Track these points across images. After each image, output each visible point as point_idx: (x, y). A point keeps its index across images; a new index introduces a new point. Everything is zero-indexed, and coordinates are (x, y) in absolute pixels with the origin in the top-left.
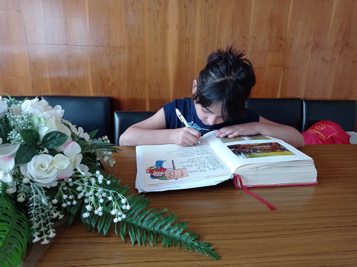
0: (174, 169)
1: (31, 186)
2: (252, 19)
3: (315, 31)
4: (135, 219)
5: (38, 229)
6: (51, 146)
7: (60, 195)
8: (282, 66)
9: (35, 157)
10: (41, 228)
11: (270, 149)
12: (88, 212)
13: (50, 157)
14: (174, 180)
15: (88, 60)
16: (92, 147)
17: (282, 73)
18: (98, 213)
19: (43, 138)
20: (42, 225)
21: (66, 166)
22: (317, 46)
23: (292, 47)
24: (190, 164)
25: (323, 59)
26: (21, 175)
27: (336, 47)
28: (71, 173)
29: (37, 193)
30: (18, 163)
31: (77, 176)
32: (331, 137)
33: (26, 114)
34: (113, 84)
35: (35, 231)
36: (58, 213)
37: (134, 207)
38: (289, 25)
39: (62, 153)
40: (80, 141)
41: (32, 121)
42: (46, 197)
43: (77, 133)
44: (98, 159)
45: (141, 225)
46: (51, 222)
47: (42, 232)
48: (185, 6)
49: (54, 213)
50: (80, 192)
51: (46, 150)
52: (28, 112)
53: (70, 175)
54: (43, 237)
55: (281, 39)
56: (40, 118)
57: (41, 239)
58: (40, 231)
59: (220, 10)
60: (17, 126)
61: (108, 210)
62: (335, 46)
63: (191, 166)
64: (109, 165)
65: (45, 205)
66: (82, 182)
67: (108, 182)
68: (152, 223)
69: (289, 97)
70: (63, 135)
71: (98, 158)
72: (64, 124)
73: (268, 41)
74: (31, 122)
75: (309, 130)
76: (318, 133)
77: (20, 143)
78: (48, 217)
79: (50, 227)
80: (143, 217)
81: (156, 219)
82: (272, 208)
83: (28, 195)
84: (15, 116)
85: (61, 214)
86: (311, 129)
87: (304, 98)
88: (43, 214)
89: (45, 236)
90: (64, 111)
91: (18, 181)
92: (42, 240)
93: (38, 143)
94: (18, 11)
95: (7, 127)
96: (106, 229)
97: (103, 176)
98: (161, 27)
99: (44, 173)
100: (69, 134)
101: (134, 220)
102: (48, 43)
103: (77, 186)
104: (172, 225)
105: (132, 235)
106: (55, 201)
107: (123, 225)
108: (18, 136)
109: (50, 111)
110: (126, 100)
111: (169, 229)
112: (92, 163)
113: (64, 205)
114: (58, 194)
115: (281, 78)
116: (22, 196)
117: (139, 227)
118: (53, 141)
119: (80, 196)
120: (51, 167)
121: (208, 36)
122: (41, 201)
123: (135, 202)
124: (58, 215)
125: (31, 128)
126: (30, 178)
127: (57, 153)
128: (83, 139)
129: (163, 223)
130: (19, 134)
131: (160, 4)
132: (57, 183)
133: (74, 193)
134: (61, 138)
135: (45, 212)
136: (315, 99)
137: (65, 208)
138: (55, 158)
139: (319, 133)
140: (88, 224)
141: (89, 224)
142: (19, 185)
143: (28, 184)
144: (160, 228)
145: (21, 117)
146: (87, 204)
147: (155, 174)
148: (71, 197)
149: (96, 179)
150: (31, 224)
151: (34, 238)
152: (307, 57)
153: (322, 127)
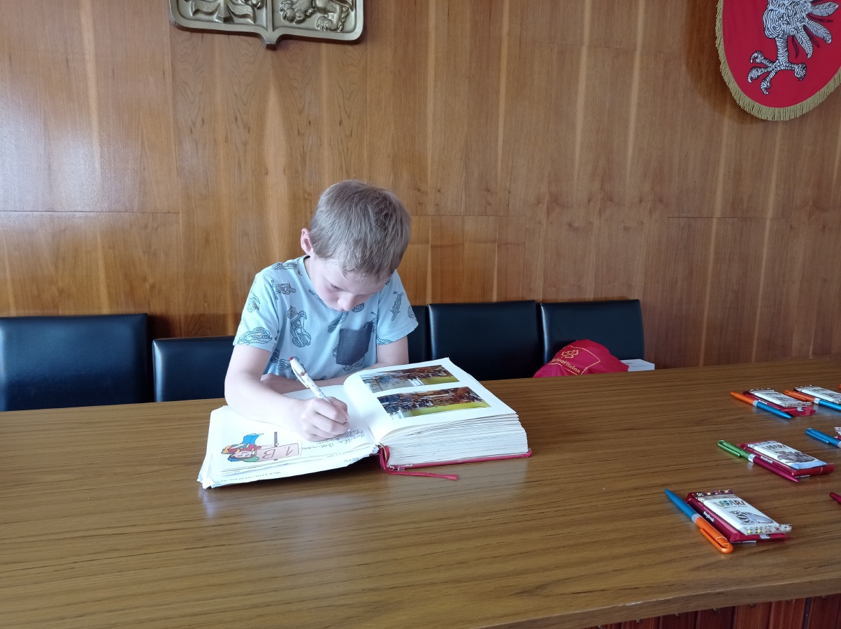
0: (276, 446)
2: (429, 156)
3: (550, 175)
8: (494, 241)
14: (273, 461)
15: (99, 240)
23: (510, 205)
32: (590, 370)
48: (299, 133)
55: (489, 191)
62: (589, 202)
69: (514, 300)
75: (553, 361)
76: (565, 364)
86: (556, 359)
87: (543, 300)
98: (253, 172)
110: (182, 318)
115: (496, 264)
131: (248, 129)
136: (563, 301)
147: (238, 454)
152: (540, 223)
153: (573, 353)
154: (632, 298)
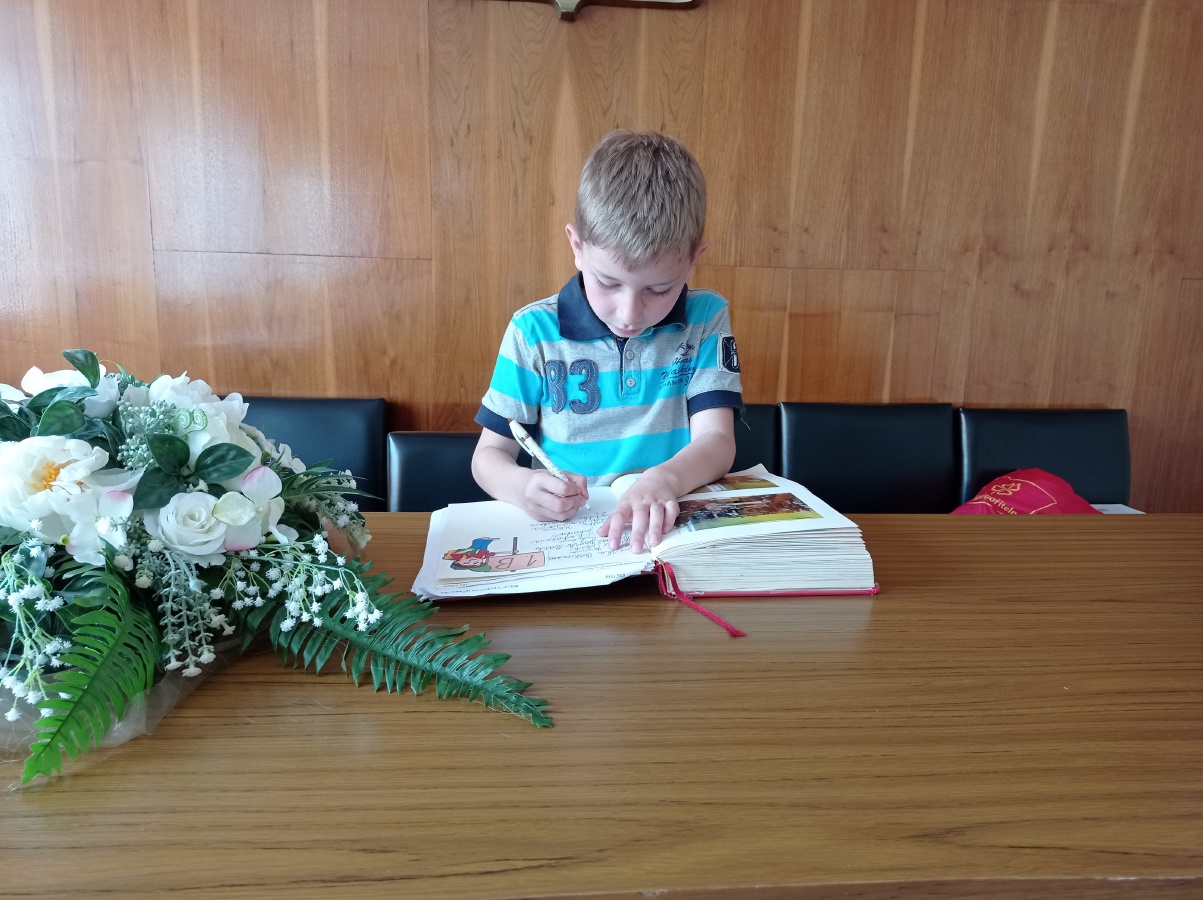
0: (514, 554)
1: (167, 556)
2: (794, 177)
3: (987, 206)
4: (392, 644)
5: (177, 645)
6: (214, 477)
7: (229, 583)
8: (890, 309)
9: (177, 496)
10: (185, 641)
11: (764, 508)
12: (292, 616)
13: (211, 499)
14: (509, 573)
15: (326, 296)
17: (892, 331)
19: (197, 458)
20: (187, 636)
21: (245, 520)
22: (995, 248)
23: (919, 256)
24: (557, 543)
25: (1016, 287)
26: (144, 533)
27: (1053, 253)
28: (258, 539)
30: (140, 508)
31: (269, 546)
33: (160, 406)
34: (394, 363)
35: (171, 647)
38: (905, 191)
39: (237, 490)
41: (175, 419)
42: (198, 581)
43: (275, 455)
45: (404, 658)
46: (206, 631)
47: (184, 651)
49: (213, 616)
50: (276, 581)
51: (202, 485)
52: (165, 400)
53: (255, 543)
54: (188, 660)
55: (885, 231)
56: (193, 413)
57: (184, 664)
58: (181, 648)
59: (702, 154)
60: (142, 428)
61: (333, 624)
62: (1050, 250)
63: (559, 548)
65: (195, 595)
66: (280, 555)
67: (340, 560)
68: (428, 653)
69: (917, 402)
70: (242, 454)
72: (247, 433)
73: (845, 236)
74: (171, 421)
75: (976, 498)
76: (998, 503)
77: (146, 466)
78: (200, 621)
79: (204, 642)
80: (411, 640)
81: (439, 646)
82: (735, 634)
83: (158, 577)
84: (136, 408)
85: (230, 625)
86: (982, 495)
87: (964, 403)
89: (191, 659)
90: (247, 405)
91: (139, 545)
92: (185, 667)
93: (186, 472)
94: (135, 162)
95: (116, 433)
96: (322, 659)
97: (326, 544)
98: (534, 200)
99: (197, 532)
100: (256, 453)
102: (213, 249)
103: (269, 566)
105: (376, 670)
106: (217, 593)
107: (361, 652)
108: (143, 450)
109: (215, 404)
110: (431, 407)
113: (238, 605)
114: (225, 581)
115: (891, 344)
116: (144, 577)
118: (219, 465)
119: (272, 593)
120: (213, 520)
122: (186, 588)
125: (173, 434)
126: (163, 542)
127: (225, 491)
130: (144, 446)
131: (530, 139)
132: (223, 558)
133: (259, 583)
134: (238, 460)
136: (998, 407)
137: (237, 612)
138: (223, 501)
139: (1002, 504)
141: (286, 647)
142: (140, 554)
143: (160, 554)
144: (445, 664)
145: (150, 410)
147: (464, 561)
148: (253, 589)
149: (310, 550)
150: (161, 630)
151: (168, 661)
152: (967, 283)
153: (1014, 488)
154: (1114, 407)
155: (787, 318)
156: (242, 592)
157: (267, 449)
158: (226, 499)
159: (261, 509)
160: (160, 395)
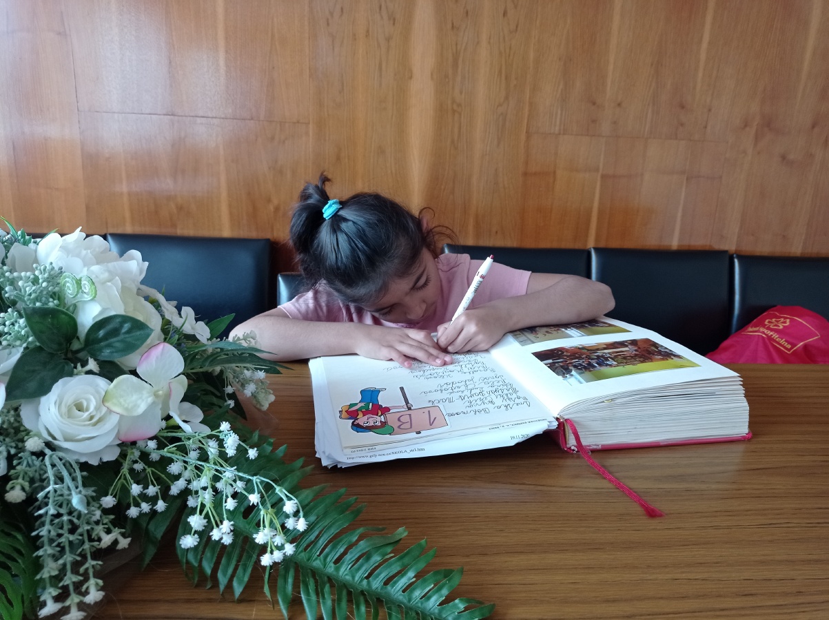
1: (47, 458)
2: (612, 60)
3: (765, 89)
4: (319, 556)
5: (56, 579)
6: (106, 354)
7: (123, 485)
8: (683, 172)
9: (60, 381)
10: (65, 575)
12: (196, 532)
13: (101, 382)
15: (222, 152)
16: (214, 358)
17: (683, 191)
18: (221, 539)
19: (86, 331)
20: (69, 567)
21: (142, 407)
22: (769, 124)
23: (709, 128)
25: (784, 157)
26: (22, 429)
27: (816, 129)
28: (157, 426)
29: (60, 479)
30: (16, 398)
31: (170, 434)
32: (805, 346)
33: (45, 270)
34: (277, 209)
35: (48, 585)
36: (116, 534)
37: (318, 523)
38: (700, 74)
39: (134, 373)
40: (184, 343)
41: (60, 288)
42: (84, 492)
43: (177, 321)
44: (229, 390)
45: (335, 573)
46: (94, 558)
47: (65, 588)
48: (453, 27)
49: (103, 535)
50: (178, 477)
51: (92, 365)
52: (51, 263)
53: (154, 431)
54: (67, 603)
55: (682, 107)
56: (80, 280)
57: (63, 607)
58: (61, 585)
60: (21, 298)
61: (247, 527)
64: (258, 406)
65: (80, 512)
66: (184, 450)
67: (252, 453)
68: (364, 568)
69: (700, 249)
70: (138, 326)
71: (229, 387)
72: (147, 298)
73: (650, 111)
74: (57, 289)
75: (750, 329)
76: (772, 335)
77: (25, 345)
78: (87, 546)
79: (91, 572)
80: (342, 550)
81: (376, 558)
83: (37, 485)
84: (15, 274)
85: (124, 536)
86: (756, 327)
87: (736, 251)
88: (71, 538)
89: (73, 600)
90: (147, 264)
91: (13, 445)
92: (66, 611)
93: (75, 346)
96: (240, 582)
97: (237, 437)
98: (395, 75)
99: (85, 425)
100: (155, 323)
101: (316, 559)
102: (128, 111)
103: (171, 461)
104: (418, 576)
105: (309, 600)
106: (109, 501)
107: (287, 570)
108: (19, 327)
109: (111, 265)
111: (408, 588)
112: (215, 400)
113: (133, 512)
114: (118, 483)
115: (682, 202)
116: (18, 488)
117: (330, 579)
118: (112, 340)
119: (175, 489)
120: (104, 410)
121: (507, 98)
122: (69, 502)
123: (320, 509)
124: (114, 538)
125: (58, 306)
126: (44, 439)
127: (122, 372)
128: (193, 338)
129: (395, 568)
130: (22, 321)
131: (393, 20)
132: (117, 451)
133: (159, 481)
134: (133, 334)
135: (80, 531)
136: (763, 254)
137: (135, 521)
138: (115, 387)
139: (775, 336)
140: (194, 566)
141: (196, 564)
142: (16, 455)
143: (40, 454)
144: (386, 583)
145: (32, 276)
146: (193, 511)
148: (152, 490)
149: (221, 443)
150: (38, 565)
151: (44, 604)
152: (745, 153)
153: (784, 323)
155: (599, 178)
156: (139, 496)
157: (168, 316)
158: (118, 384)
159: (161, 392)
160: (48, 256)
